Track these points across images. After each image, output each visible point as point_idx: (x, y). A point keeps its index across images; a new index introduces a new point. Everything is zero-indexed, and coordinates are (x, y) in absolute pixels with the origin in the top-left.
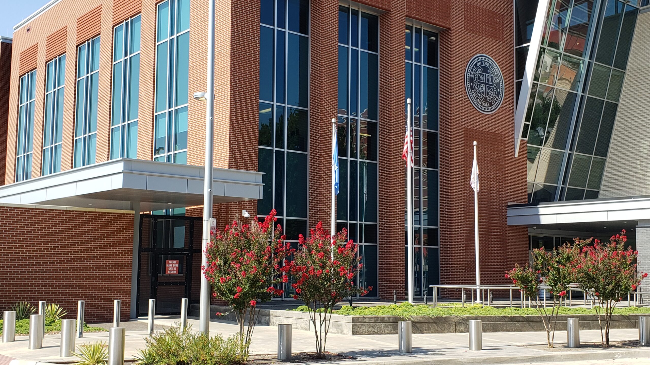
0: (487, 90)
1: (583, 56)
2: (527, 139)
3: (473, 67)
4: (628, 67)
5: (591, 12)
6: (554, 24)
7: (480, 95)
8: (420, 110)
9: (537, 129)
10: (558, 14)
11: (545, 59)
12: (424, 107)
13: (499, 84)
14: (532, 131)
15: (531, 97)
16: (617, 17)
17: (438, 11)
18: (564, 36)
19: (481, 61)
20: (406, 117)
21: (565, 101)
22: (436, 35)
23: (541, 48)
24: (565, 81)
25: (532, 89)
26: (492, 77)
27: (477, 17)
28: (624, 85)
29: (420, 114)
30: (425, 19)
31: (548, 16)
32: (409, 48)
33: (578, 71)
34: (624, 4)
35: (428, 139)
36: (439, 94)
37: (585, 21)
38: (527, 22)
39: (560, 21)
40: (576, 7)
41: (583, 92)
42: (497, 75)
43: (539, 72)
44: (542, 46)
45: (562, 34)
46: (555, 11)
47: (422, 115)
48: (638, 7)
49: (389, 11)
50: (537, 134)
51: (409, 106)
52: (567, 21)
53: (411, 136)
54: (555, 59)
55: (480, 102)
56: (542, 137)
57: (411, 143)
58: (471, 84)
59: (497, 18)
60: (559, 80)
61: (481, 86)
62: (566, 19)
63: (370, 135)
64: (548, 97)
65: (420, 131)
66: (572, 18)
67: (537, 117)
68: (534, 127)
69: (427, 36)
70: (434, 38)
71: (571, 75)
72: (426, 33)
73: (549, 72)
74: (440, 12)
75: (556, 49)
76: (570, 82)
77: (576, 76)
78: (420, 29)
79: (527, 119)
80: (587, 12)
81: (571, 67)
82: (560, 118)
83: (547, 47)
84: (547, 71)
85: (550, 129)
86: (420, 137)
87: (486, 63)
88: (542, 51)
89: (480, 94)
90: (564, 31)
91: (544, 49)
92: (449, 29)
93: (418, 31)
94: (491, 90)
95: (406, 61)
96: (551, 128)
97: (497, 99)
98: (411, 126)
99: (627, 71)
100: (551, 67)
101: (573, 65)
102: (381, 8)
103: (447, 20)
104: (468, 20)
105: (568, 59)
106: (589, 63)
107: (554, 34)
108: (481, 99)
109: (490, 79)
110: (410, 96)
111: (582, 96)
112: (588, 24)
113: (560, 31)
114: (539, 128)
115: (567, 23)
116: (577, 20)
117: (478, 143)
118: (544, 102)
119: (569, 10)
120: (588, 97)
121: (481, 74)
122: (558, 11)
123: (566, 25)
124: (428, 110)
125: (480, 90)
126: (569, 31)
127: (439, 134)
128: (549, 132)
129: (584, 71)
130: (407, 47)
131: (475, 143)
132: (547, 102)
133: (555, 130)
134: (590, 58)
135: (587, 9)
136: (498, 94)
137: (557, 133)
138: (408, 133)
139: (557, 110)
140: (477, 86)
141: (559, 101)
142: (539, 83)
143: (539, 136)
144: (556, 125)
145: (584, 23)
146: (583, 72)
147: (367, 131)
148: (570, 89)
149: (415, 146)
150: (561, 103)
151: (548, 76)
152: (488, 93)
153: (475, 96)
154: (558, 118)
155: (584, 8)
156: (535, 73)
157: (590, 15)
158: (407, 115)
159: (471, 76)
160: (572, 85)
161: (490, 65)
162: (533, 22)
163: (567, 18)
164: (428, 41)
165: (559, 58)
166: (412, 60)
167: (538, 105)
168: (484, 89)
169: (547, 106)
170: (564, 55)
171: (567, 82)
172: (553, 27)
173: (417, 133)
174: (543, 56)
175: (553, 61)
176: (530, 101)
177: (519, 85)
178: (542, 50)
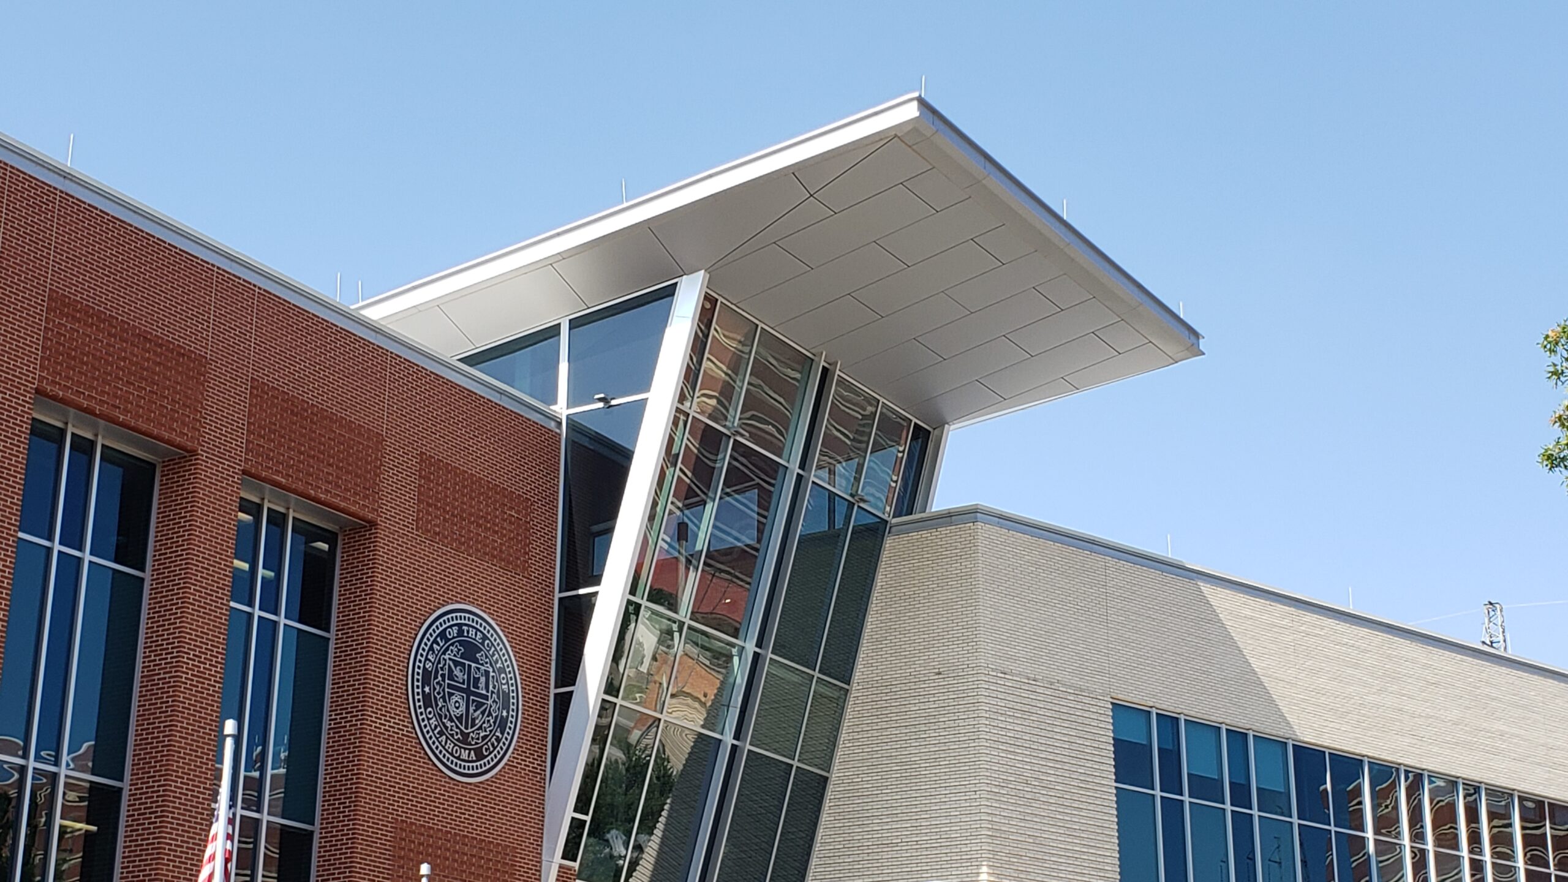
0: (471, 711)
1: (742, 634)
2: (576, 865)
3: (435, 642)
4: (857, 676)
5: (765, 517)
6: (668, 540)
7: (449, 724)
8: (263, 755)
9: (608, 836)
10: (678, 513)
11: (638, 635)
12: (275, 749)
13: (506, 695)
14: (592, 840)
15: (594, 740)
16: (832, 538)
17: (341, 469)
18: (692, 574)
19: (460, 625)
20: (219, 777)
21: (687, 760)
22: (330, 538)
23: (629, 602)
24: (689, 701)
25: (600, 716)
26: (487, 673)
27: (455, 499)
28: (846, 724)
29: (262, 770)
30: (300, 486)
31: (652, 518)
32: (245, 566)
33: (726, 677)
34: (851, 505)
35: (280, 849)
36: (326, 713)
37: (748, 539)
38: (596, 528)
39: (682, 532)
40: (728, 499)
41: (737, 737)
42: (502, 670)
43: (621, 670)
44: (632, 598)
45: (687, 569)
46: (670, 504)
47: (269, 772)
48: (885, 517)
49: (193, 452)
50: (607, 850)
51: (229, 744)
52: (701, 535)
53: (230, 837)
54: (666, 636)
55: (450, 746)
56: (621, 862)
57: (227, 861)
58: (427, 689)
59: (511, 508)
60: (673, 696)
61: (454, 699)
62: (699, 528)
63: (94, 828)
64: (642, 746)
65: (257, 822)
66: (714, 526)
67: (608, 799)
68: (598, 830)
69: (303, 539)
70: (325, 546)
71: (707, 685)
72: (300, 527)
73: (649, 674)
74: (348, 472)
75: (670, 609)
76: (703, 704)
77: (720, 690)
78: (284, 516)
79: (581, 805)
80: (756, 516)
81: (708, 663)
82: (671, 808)
83: (644, 603)
84: (644, 669)
85: (643, 837)
86: (256, 843)
87: (472, 632)
88: (630, 613)
89: (451, 720)
90: (694, 561)
91: (638, 607)
92: (372, 524)
93: (277, 520)
94: (483, 713)
95: (233, 604)
96: (647, 837)
97: (498, 740)
98: (232, 805)
99: (855, 686)
100: (654, 658)
101: (714, 657)
102: (168, 442)
103: (366, 497)
104: (429, 505)
105: (701, 640)
106: (756, 656)
107: (667, 568)
108: (452, 735)
109: (483, 679)
110: (236, 712)
111: (734, 748)
112: (757, 550)
113: (683, 560)
114: (614, 832)
115: (701, 543)
116: (729, 534)
117: (432, 869)
118: (629, 758)
119: (709, 507)
120: (749, 751)
121: (456, 663)
122: (680, 505)
123: (698, 547)
124: (288, 759)
125: (452, 708)
126: (705, 563)
127: (316, 836)
128: (639, 848)
129: (741, 680)
130: (237, 563)
131: (425, 869)
132: (640, 757)
133: (658, 841)
134: (759, 644)
135: (756, 509)
136: (502, 724)
137: (661, 852)
138: (219, 828)
139: (664, 783)
140: (443, 697)
141: (672, 758)
142: (619, 701)
143: (612, 856)
144: (660, 826)
145: (747, 546)
146: (738, 681)
147: (83, 814)
148: (703, 727)
149: (237, 868)
150: (677, 765)
151: (645, 682)
152: (473, 720)
153: (436, 727)
154: (666, 807)
155: (747, 503)
156: (610, 673)
157: (764, 524)
158: (221, 770)
159: (429, 665)
160: (708, 714)
161: (485, 638)
162: (610, 531)
163: (703, 527)
164: (306, 554)
165: (676, 635)
166: (251, 604)
167: (612, 765)
168: (463, 708)
169: (638, 769)
170: (690, 628)
171: (697, 705)
172: (666, 546)
173: (249, 829)
174: (633, 625)
175: (660, 642)
176: (590, 751)
177: (563, 703)
178: (631, 608)
